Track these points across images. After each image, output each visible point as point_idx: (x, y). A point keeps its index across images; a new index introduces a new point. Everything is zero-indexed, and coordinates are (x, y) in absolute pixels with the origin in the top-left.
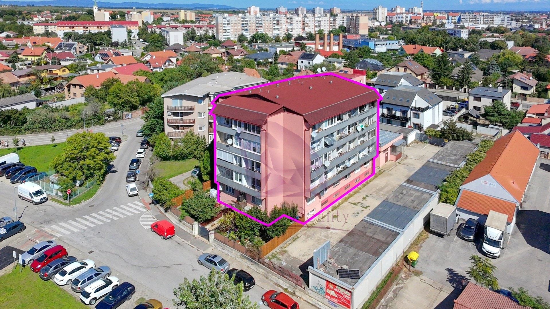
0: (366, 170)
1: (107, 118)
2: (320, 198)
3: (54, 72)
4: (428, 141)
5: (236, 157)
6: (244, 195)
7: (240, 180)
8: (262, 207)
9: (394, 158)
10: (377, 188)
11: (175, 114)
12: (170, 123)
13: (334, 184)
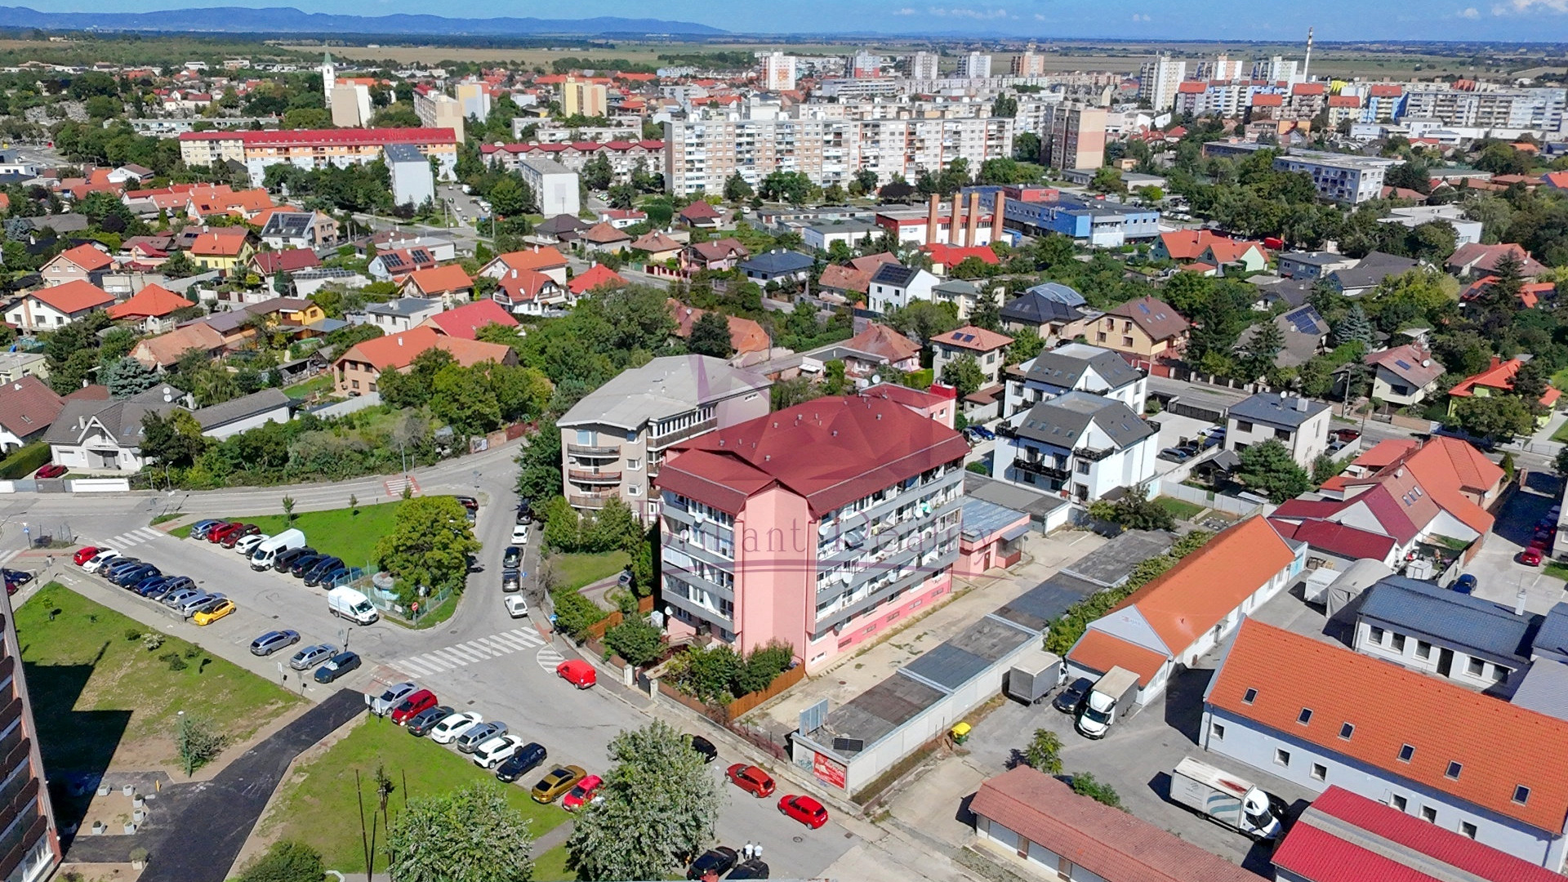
0: (936, 585)
1: (439, 450)
2: (836, 634)
3: (293, 317)
4: (1091, 526)
5: (694, 561)
6: (708, 624)
7: (702, 601)
8: (735, 646)
9: (1002, 561)
10: (950, 620)
11: (585, 461)
12: (574, 477)
13: (865, 611)
